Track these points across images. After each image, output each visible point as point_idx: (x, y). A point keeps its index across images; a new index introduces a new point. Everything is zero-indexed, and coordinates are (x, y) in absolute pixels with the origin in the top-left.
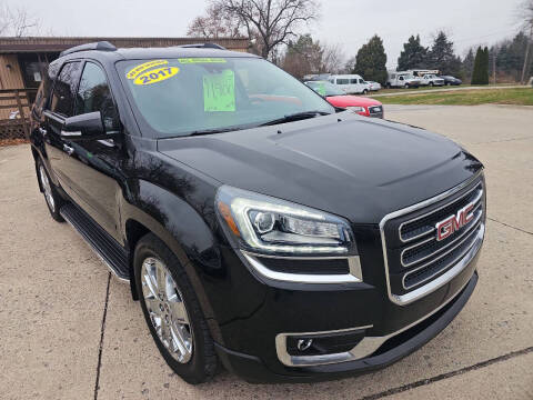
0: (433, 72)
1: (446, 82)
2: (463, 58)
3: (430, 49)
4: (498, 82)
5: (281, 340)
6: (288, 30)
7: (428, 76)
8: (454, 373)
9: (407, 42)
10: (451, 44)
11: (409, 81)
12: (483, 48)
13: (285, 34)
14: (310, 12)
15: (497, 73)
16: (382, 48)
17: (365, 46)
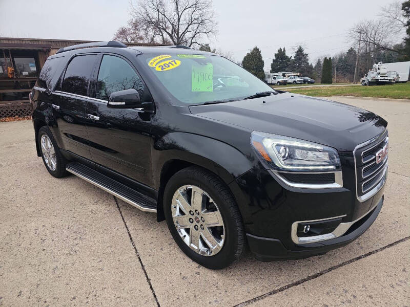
0: (295, 74)
1: (305, 82)
2: (314, 65)
3: (293, 58)
4: (338, 82)
5: (295, 226)
6: (194, 41)
7: (293, 77)
8: (377, 251)
9: (277, 52)
10: (307, 55)
11: (280, 80)
12: (328, 58)
13: (192, 43)
14: (210, 28)
15: (337, 76)
16: (260, 56)
17: (248, 55)
